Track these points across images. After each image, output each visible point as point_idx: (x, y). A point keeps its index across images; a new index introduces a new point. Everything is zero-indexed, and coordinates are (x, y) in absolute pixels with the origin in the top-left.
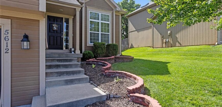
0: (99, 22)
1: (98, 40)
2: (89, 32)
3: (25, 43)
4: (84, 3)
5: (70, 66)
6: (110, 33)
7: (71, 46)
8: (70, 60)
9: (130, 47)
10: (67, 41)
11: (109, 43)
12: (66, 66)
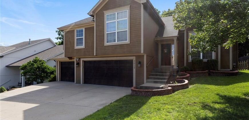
1: (200, 57)
3: (139, 65)
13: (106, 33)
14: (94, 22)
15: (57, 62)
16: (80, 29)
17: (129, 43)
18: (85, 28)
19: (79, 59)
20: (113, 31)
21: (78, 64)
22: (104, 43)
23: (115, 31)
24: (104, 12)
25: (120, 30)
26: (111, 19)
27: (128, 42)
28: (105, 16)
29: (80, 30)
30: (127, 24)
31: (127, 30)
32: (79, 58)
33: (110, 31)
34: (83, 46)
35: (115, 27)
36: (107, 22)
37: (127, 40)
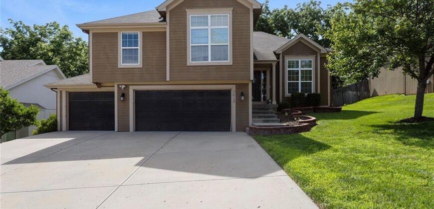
0: (298, 71)
1: (298, 90)
2: (287, 81)
3: (243, 97)
4: (280, 54)
5: (268, 113)
6: (313, 82)
7: (268, 97)
8: (268, 109)
9: (371, 95)
10: (265, 92)
11: (311, 92)
12: (264, 113)
13: (190, 44)
14: (166, 25)
15: (61, 92)
16: (132, 32)
17: (232, 64)
18: (143, 32)
19: (127, 86)
20: (204, 43)
21: (124, 95)
22: (186, 61)
23: (208, 43)
24: (187, 10)
25: (216, 43)
26: (199, 24)
27: (229, 61)
28: (187, 16)
29: (132, 35)
30: (227, 34)
31: (228, 44)
32: (125, 85)
33: (198, 43)
34: (139, 64)
35: (208, 37)
36: (191, 28)
37: (227, 60)
